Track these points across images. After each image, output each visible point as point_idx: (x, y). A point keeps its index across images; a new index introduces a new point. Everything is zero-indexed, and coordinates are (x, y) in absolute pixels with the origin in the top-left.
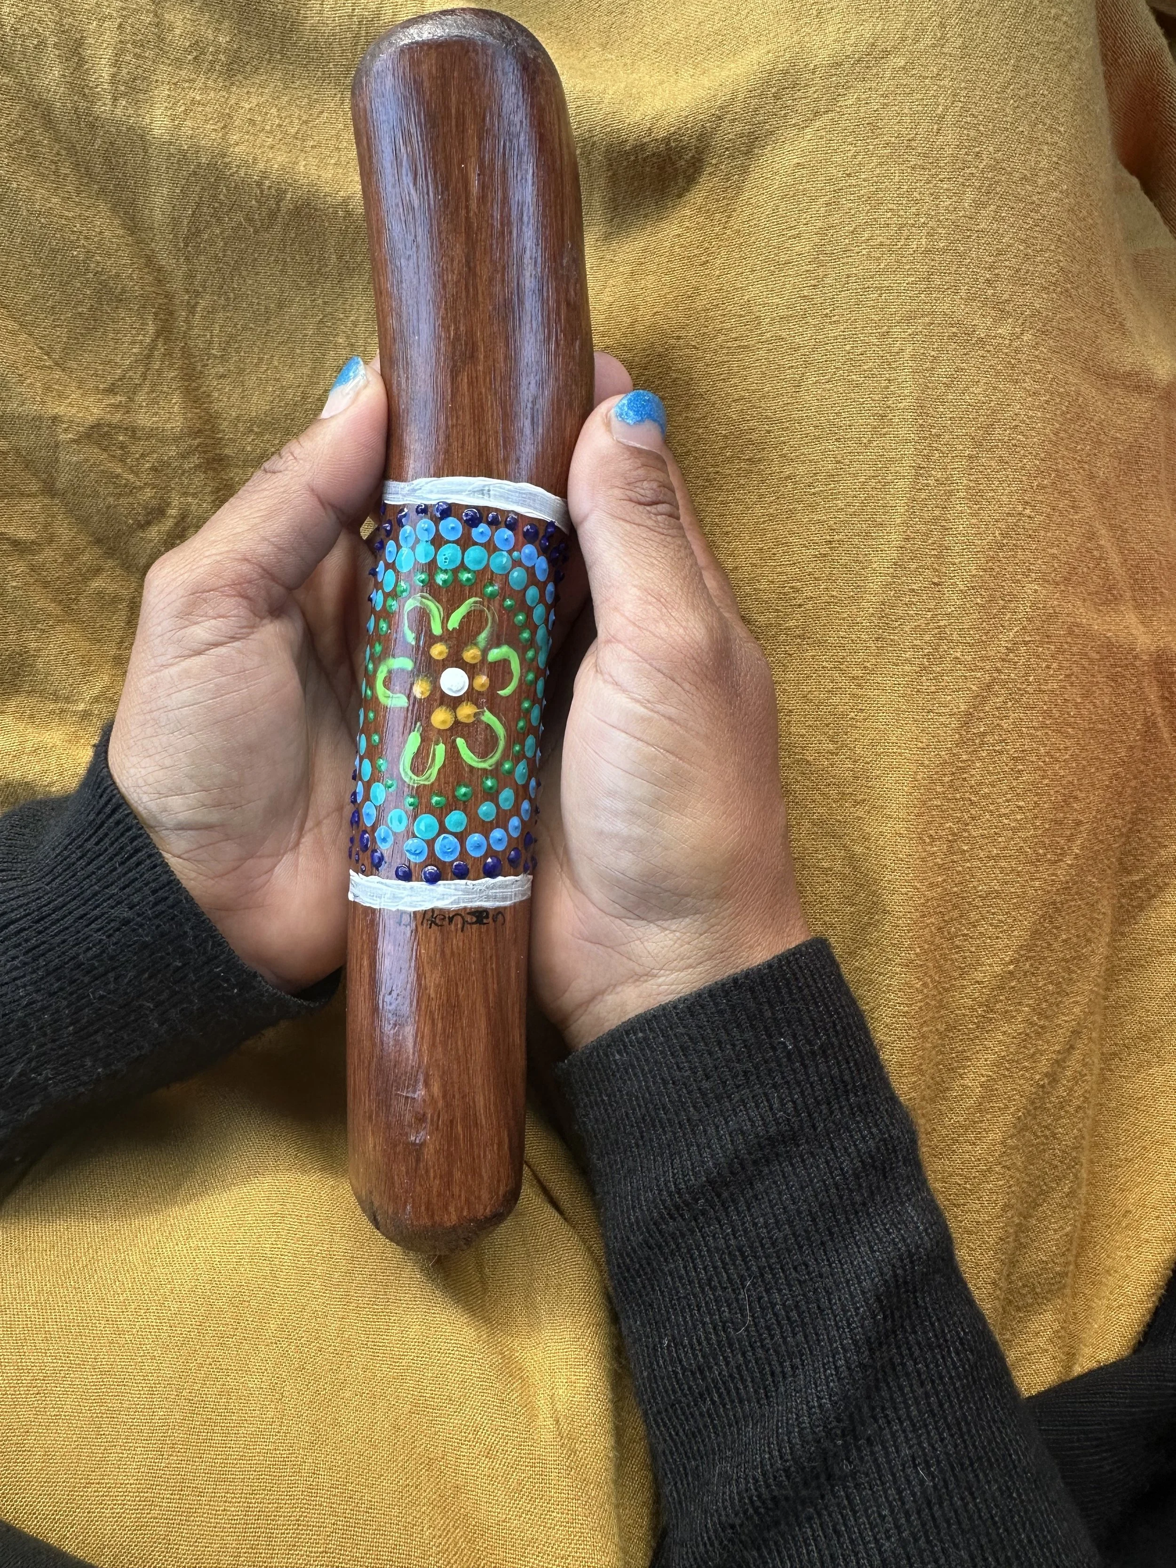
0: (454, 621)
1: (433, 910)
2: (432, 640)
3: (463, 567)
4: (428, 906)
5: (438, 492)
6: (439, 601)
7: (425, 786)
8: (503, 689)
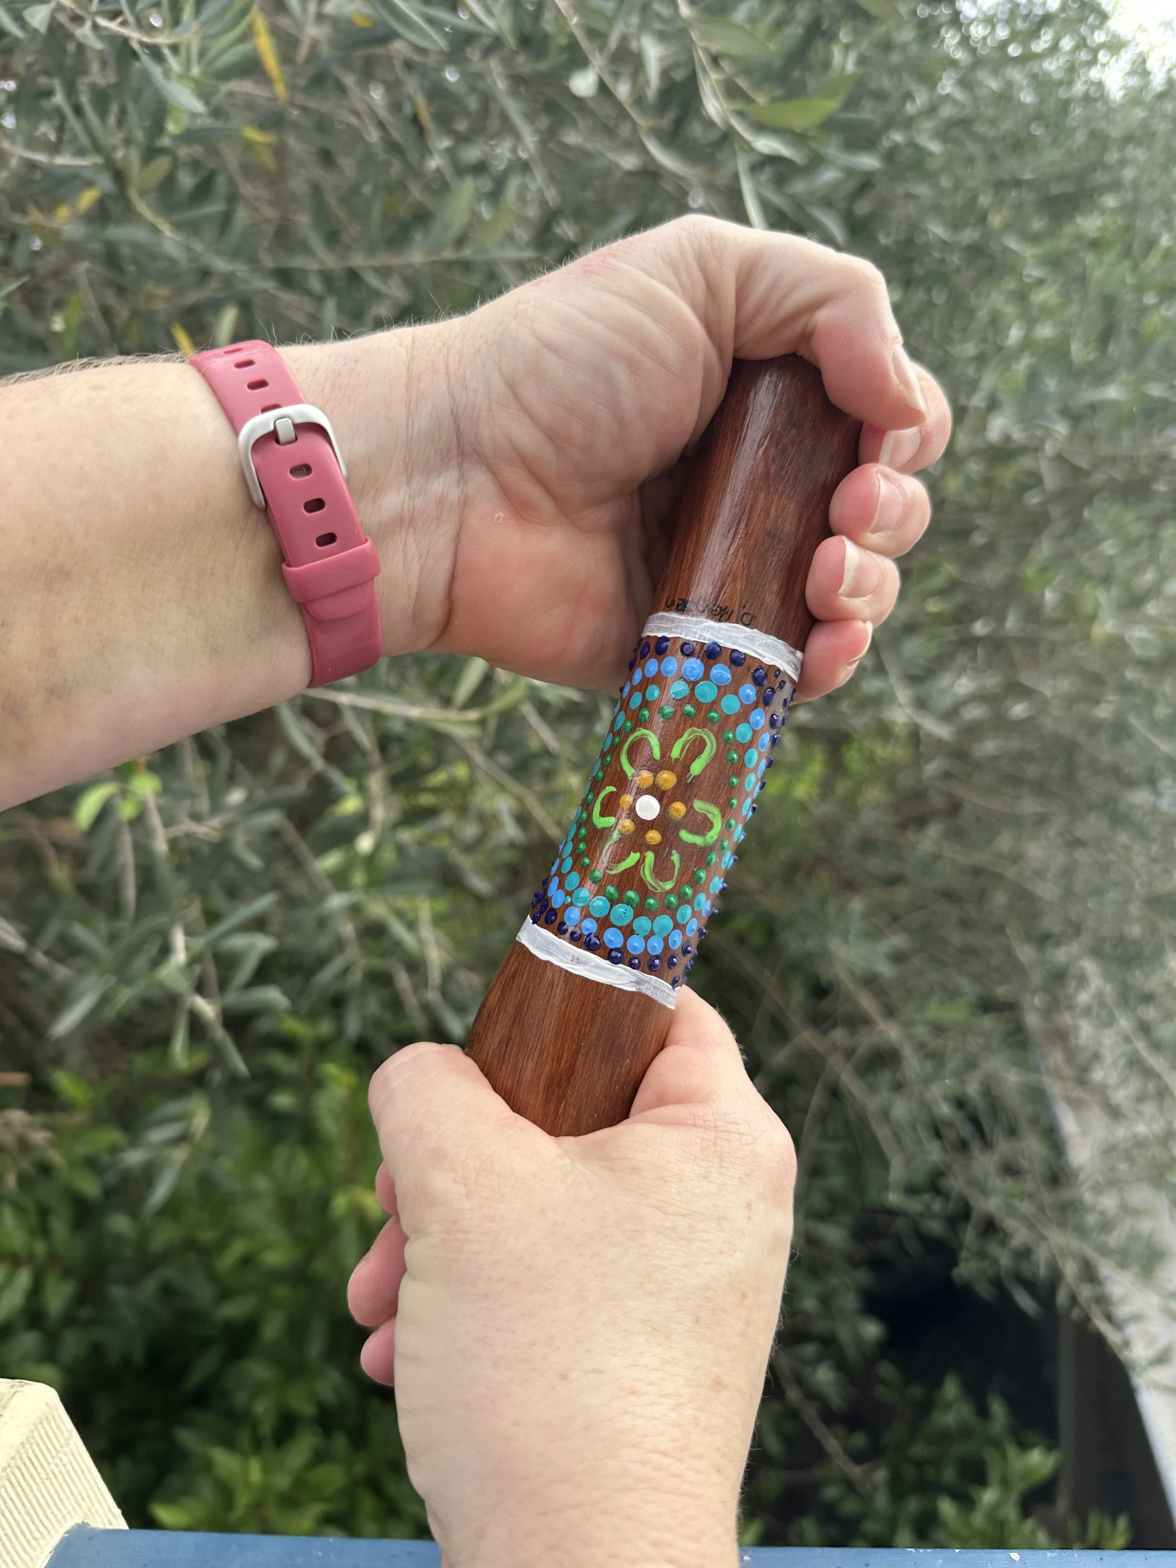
0: (634, 858)
1: (720, 621)
2: (656, 849)
3: (613, 903)
4: (724, 625)
5: (615, 972)
6: (641, 881)
7: (698, 727)
8: (612, 793)
